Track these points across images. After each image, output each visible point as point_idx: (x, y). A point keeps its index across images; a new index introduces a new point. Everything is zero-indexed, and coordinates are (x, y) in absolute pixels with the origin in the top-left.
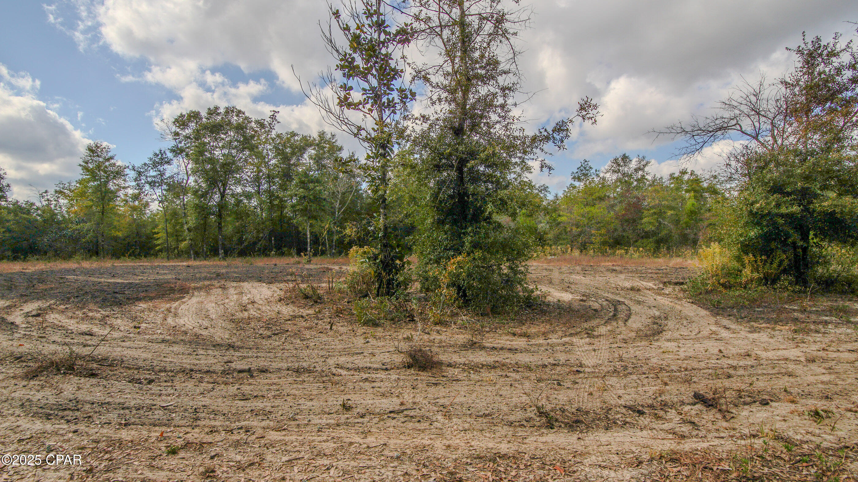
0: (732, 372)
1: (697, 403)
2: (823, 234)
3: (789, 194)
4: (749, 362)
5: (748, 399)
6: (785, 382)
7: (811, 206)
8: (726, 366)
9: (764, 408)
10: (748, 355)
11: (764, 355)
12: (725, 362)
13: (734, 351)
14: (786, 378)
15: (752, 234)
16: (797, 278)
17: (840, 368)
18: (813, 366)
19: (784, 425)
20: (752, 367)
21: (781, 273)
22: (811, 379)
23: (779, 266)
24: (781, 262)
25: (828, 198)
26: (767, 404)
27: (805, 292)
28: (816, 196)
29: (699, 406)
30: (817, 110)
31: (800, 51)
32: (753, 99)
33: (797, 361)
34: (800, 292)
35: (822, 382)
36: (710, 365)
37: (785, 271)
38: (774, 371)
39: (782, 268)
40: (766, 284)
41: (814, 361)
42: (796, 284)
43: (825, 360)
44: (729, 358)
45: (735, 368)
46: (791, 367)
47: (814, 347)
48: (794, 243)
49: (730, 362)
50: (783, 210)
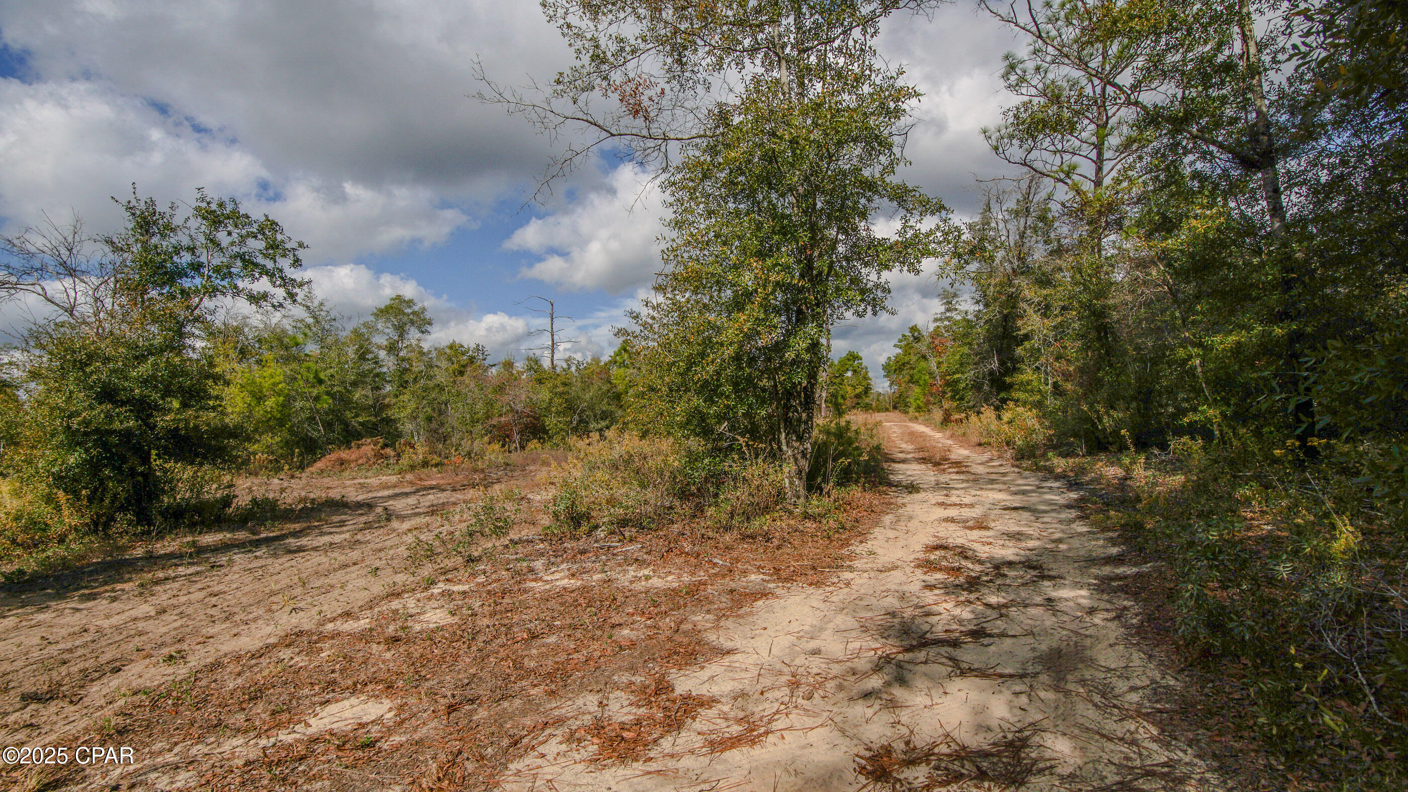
0: (66, 656)
1: (28, 704)
2: (167, 453)
3: (123, 403)
4: (88, 637)
5: (97, 674)
6: (137, 641)
7: (152, 420)
8: (56, 653)
9: (116, 675)
10: (86, 631)
11: (106, 623)
12: (53, 650)
13: (64, 632)
14: (137, 639)
15: (72, 460)
16: (137, 514)
17: (190, 611)
18: (165, 617)
19: (140, 681)
20: (94, 641)
21: (115, 512)
22: (164, 630)
23: (113, 502)
24: (115, 497)
25: (170, 410)
26: (120, 670)
27: (149, 533)
28: (157, 407)
29: (33, 706)
30: (154, 293)
31: (129, 208)
32: (64, 252)
33: (148, 618)
34: (143, 533)
35: (175, 629)
36: (32, 661)
37: (123, 509)
38: (121, 637)
39: (117, 504)
40: (96, 532)
41: (165, 611)
42: (138, 523)
43: (175, 607)
44: (58, 642)
45: (70, 651)
46: (141, 625)
47: (165, 597)
48: (132, 469)
49: (61, 646)
50: (117, 425)
